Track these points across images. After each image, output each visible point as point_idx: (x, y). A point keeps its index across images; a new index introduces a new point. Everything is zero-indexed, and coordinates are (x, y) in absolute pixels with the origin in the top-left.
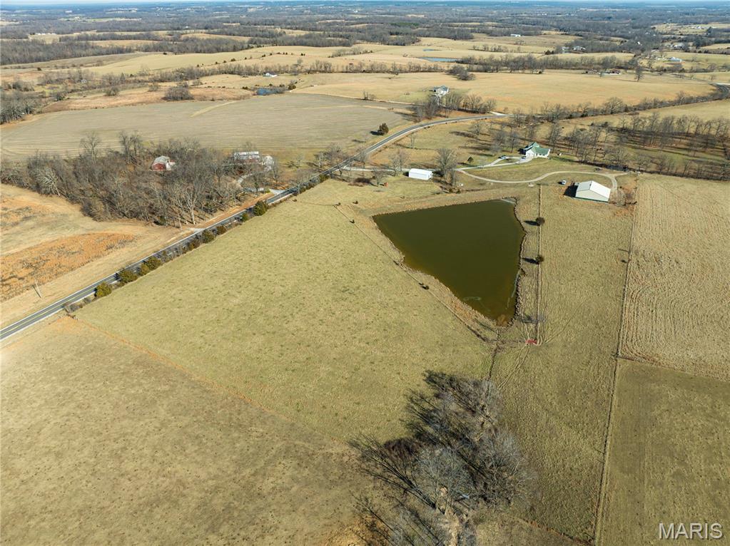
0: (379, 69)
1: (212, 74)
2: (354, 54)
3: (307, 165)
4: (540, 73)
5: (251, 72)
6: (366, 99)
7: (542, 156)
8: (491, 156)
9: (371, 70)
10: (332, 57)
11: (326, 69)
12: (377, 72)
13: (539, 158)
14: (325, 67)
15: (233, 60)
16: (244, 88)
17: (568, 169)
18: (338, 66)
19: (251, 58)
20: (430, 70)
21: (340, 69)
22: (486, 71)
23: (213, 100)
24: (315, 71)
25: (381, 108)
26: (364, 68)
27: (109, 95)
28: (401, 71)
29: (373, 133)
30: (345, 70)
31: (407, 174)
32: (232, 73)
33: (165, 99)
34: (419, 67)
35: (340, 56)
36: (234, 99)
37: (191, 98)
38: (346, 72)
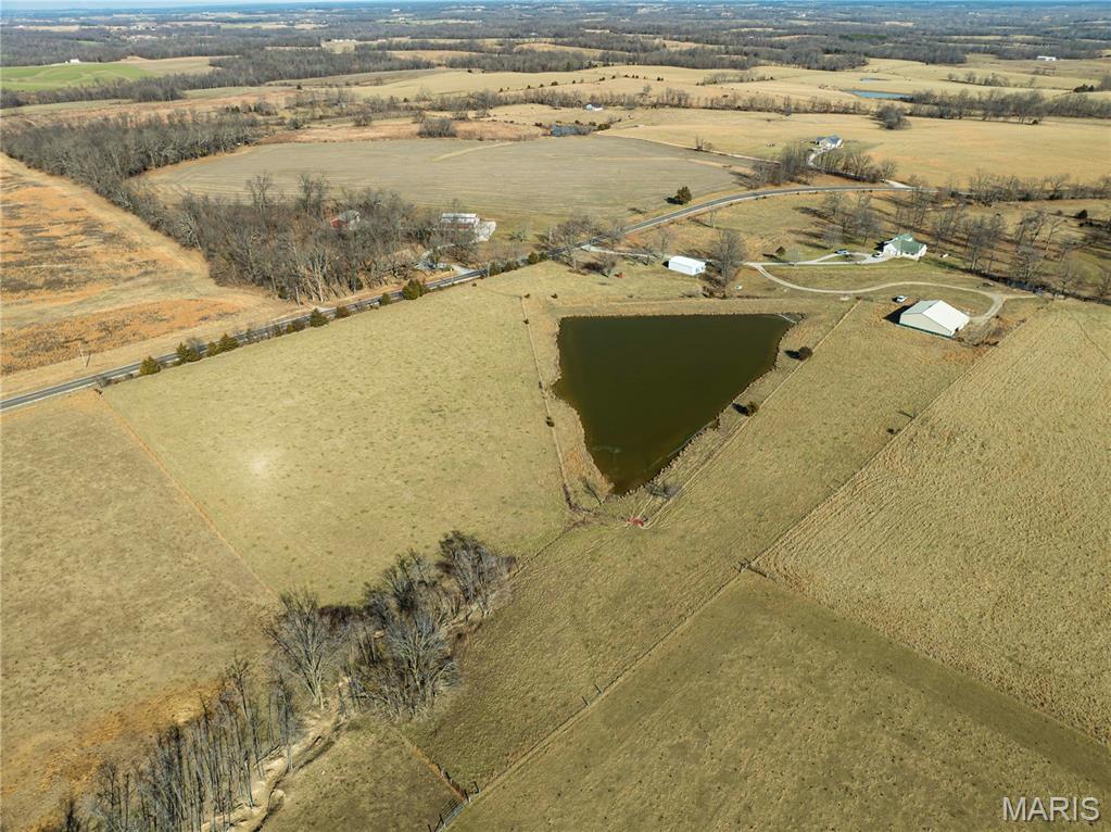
0: (763, 106)
1: (514, 103)
2: (741, 81)
3: (536, 239)
4: (1035, 122)
5: (566, 102)
6: (699, 149)
7: (909, 256)
8: (826, 248)
9: (749, 107)
10: (703, 84)
11: (680, 102)
12: (759, 110)
13: (903, 258)
14: (680, 100)
15: (555, 84)
16: (537, 125)
17: (936, 280)
18: (699, 99)
19: (582, 82)
20: (846, 111)
21: (702, 104)
22: (941, 117)
23: (481, 140)
24: (663, 105)
25: (714, 164)
26: (740, 103)
27: (358, 124)
28: (797, 111)
29: (671, 201)
30: (709, 105)
31: (666, 264)
32: (542, 103)
33: (421, 134)
34: (829, 105)
35: (715, 83)
36: (511, 140)
37: (453, 135)
38: (711, 108)
